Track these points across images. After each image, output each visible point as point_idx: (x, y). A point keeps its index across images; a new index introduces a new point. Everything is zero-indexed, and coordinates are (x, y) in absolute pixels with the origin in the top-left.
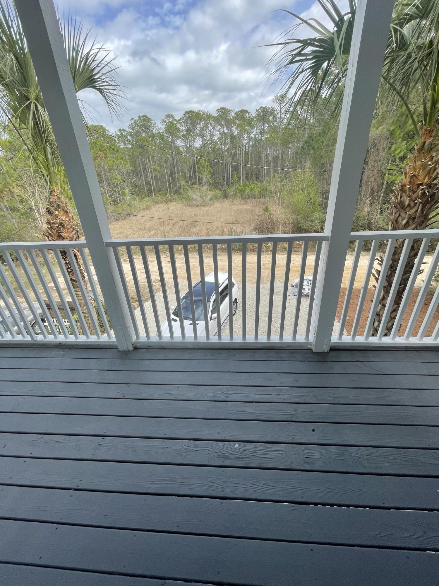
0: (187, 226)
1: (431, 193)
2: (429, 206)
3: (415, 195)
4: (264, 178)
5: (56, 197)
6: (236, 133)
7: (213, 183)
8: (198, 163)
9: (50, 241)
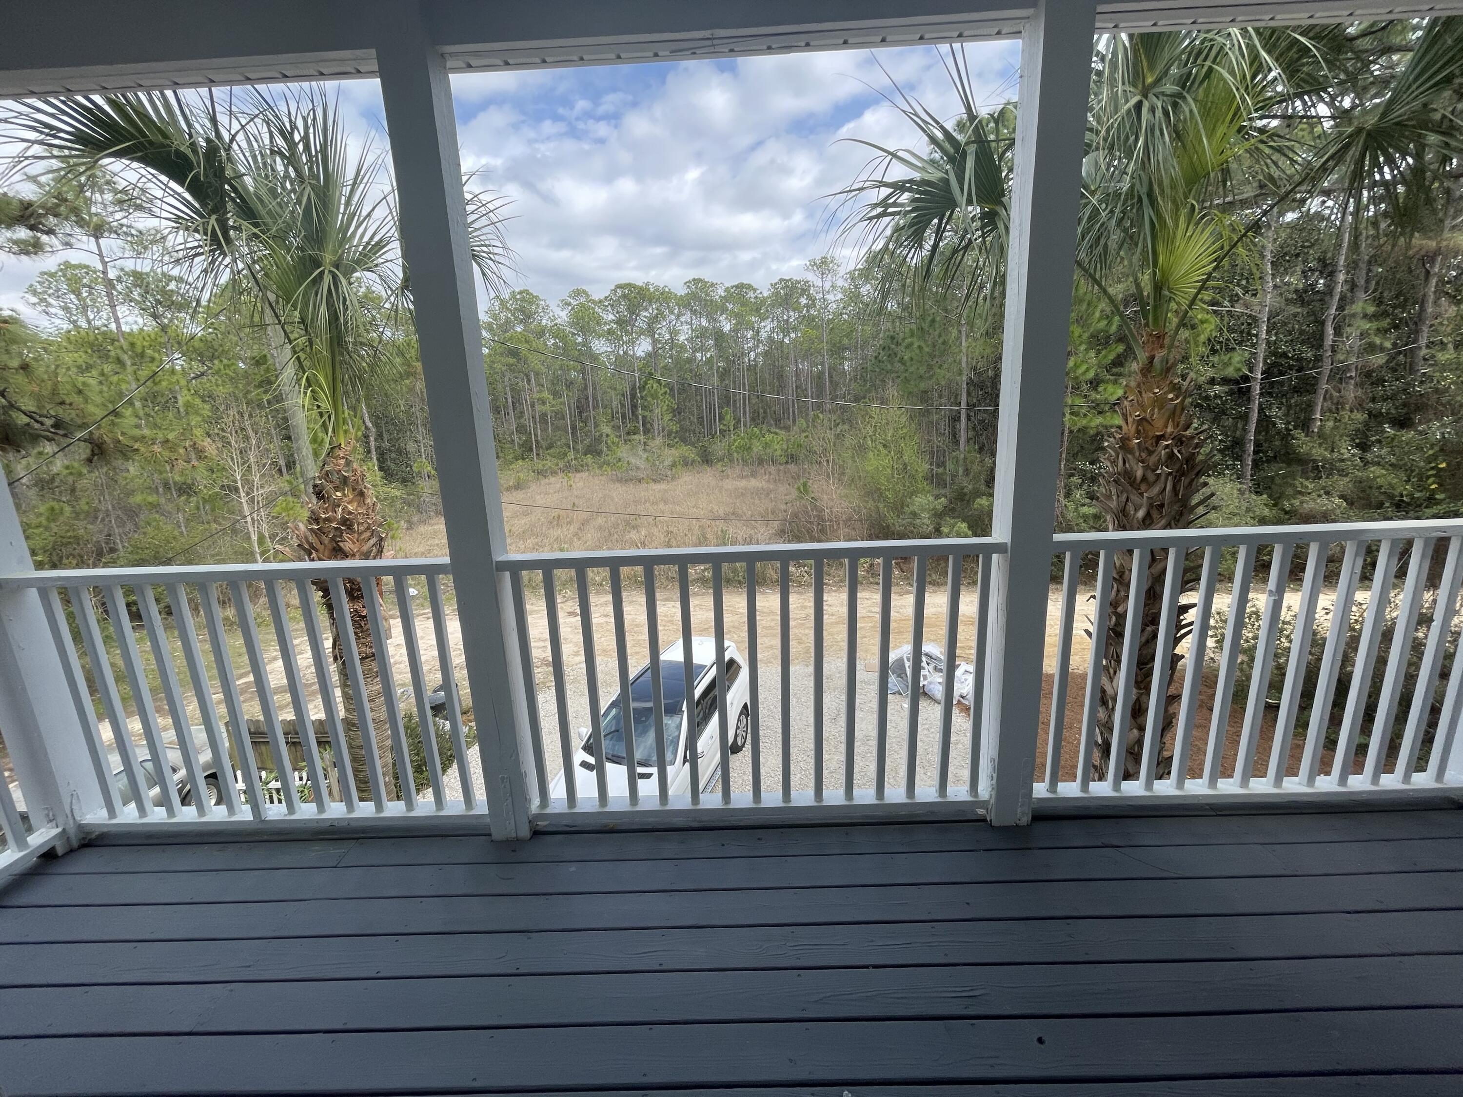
0: (616, 526)
1: (1186, 455)
2: (1187, 481)
3: (1153, 459)
4: (794, 421)
5: (342, 462)
6: (727, 328)
7: (677, 432)
8: (643, 388)
9: (313, 560)
